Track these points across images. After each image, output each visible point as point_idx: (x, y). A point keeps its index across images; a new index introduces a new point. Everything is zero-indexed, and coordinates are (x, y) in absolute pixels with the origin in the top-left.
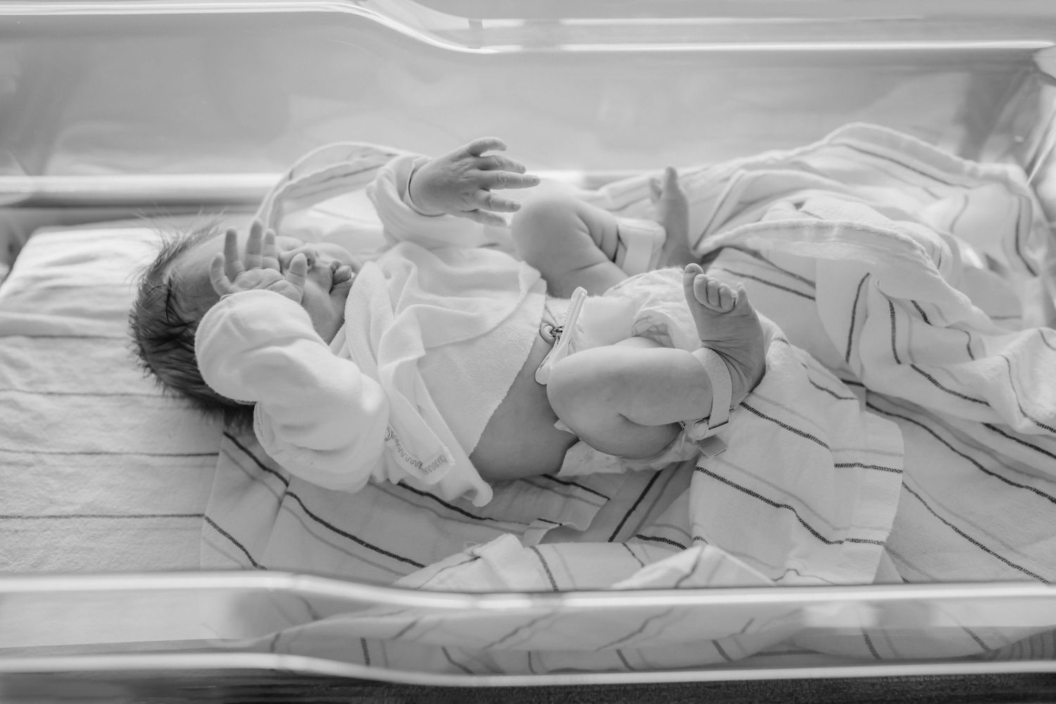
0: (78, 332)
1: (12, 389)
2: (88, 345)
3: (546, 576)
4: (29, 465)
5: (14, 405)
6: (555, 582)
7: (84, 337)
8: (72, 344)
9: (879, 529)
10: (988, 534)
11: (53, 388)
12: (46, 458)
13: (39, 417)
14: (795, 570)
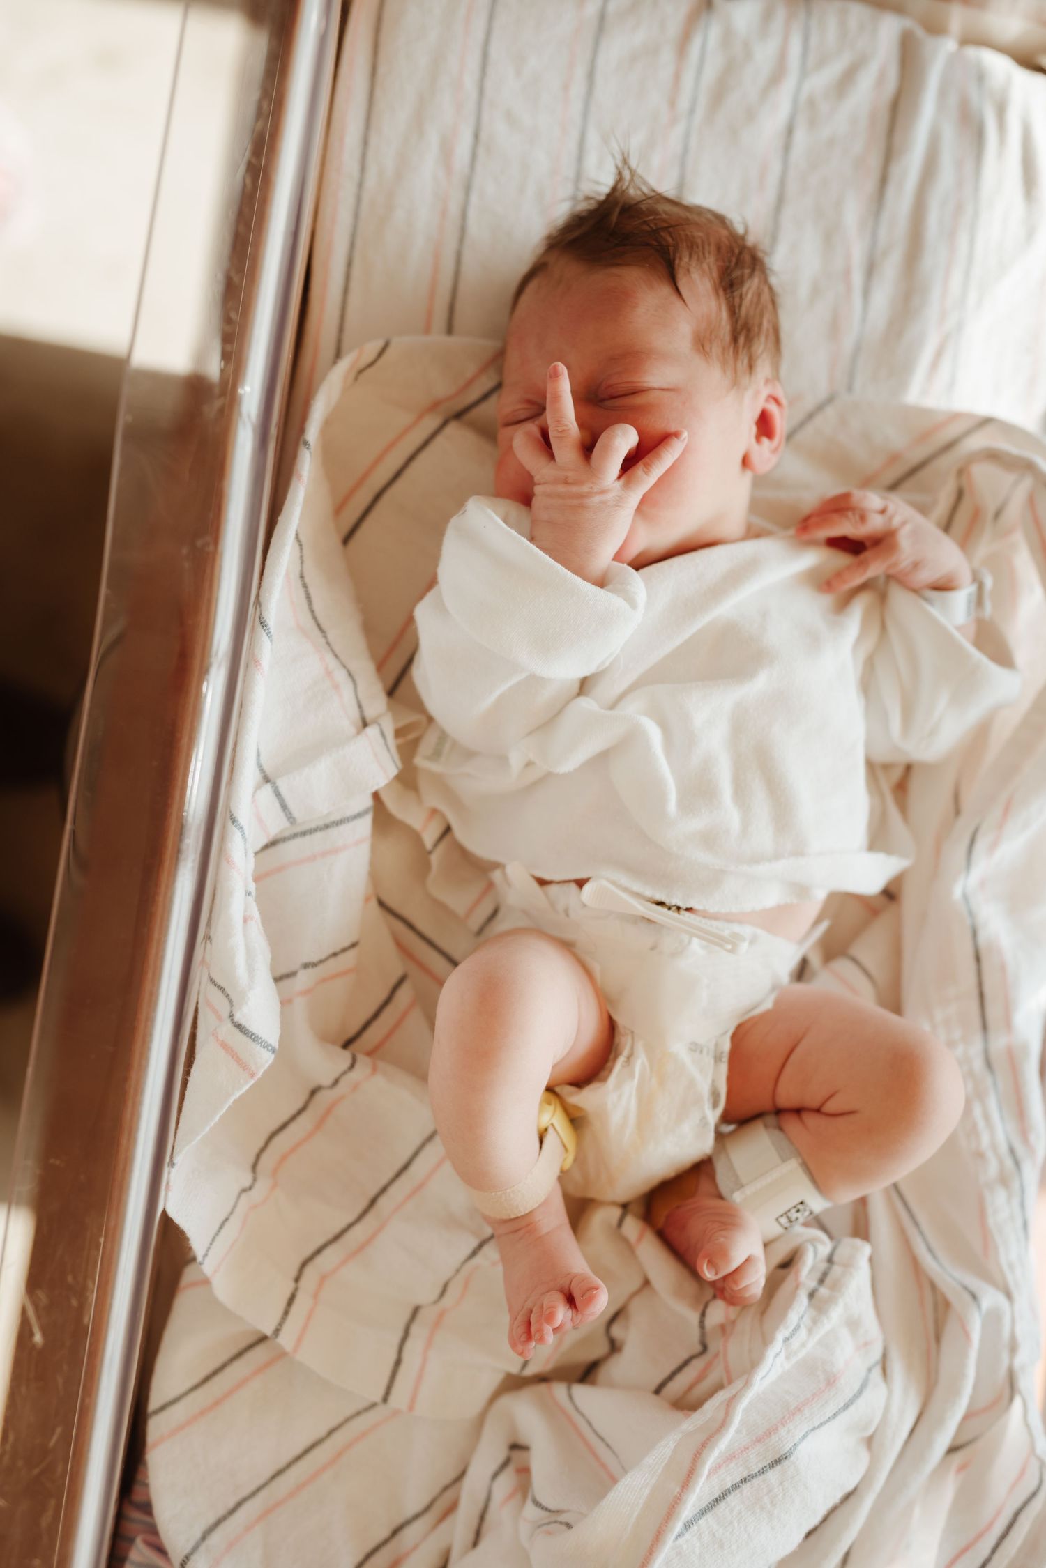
0: (895, 171)
1: (804, 73)
2: (870, 185)
3: (321, 823)
4: (672, 103)
5: (776, 77)
6: (311, 833)
7: (884, 180)
8: (874, 161)
9: (299, 1340)
10: (300, 1487)
11: (800, 136)
12: (679, 129)
13: (751, 115)
14: (250, 1188)
